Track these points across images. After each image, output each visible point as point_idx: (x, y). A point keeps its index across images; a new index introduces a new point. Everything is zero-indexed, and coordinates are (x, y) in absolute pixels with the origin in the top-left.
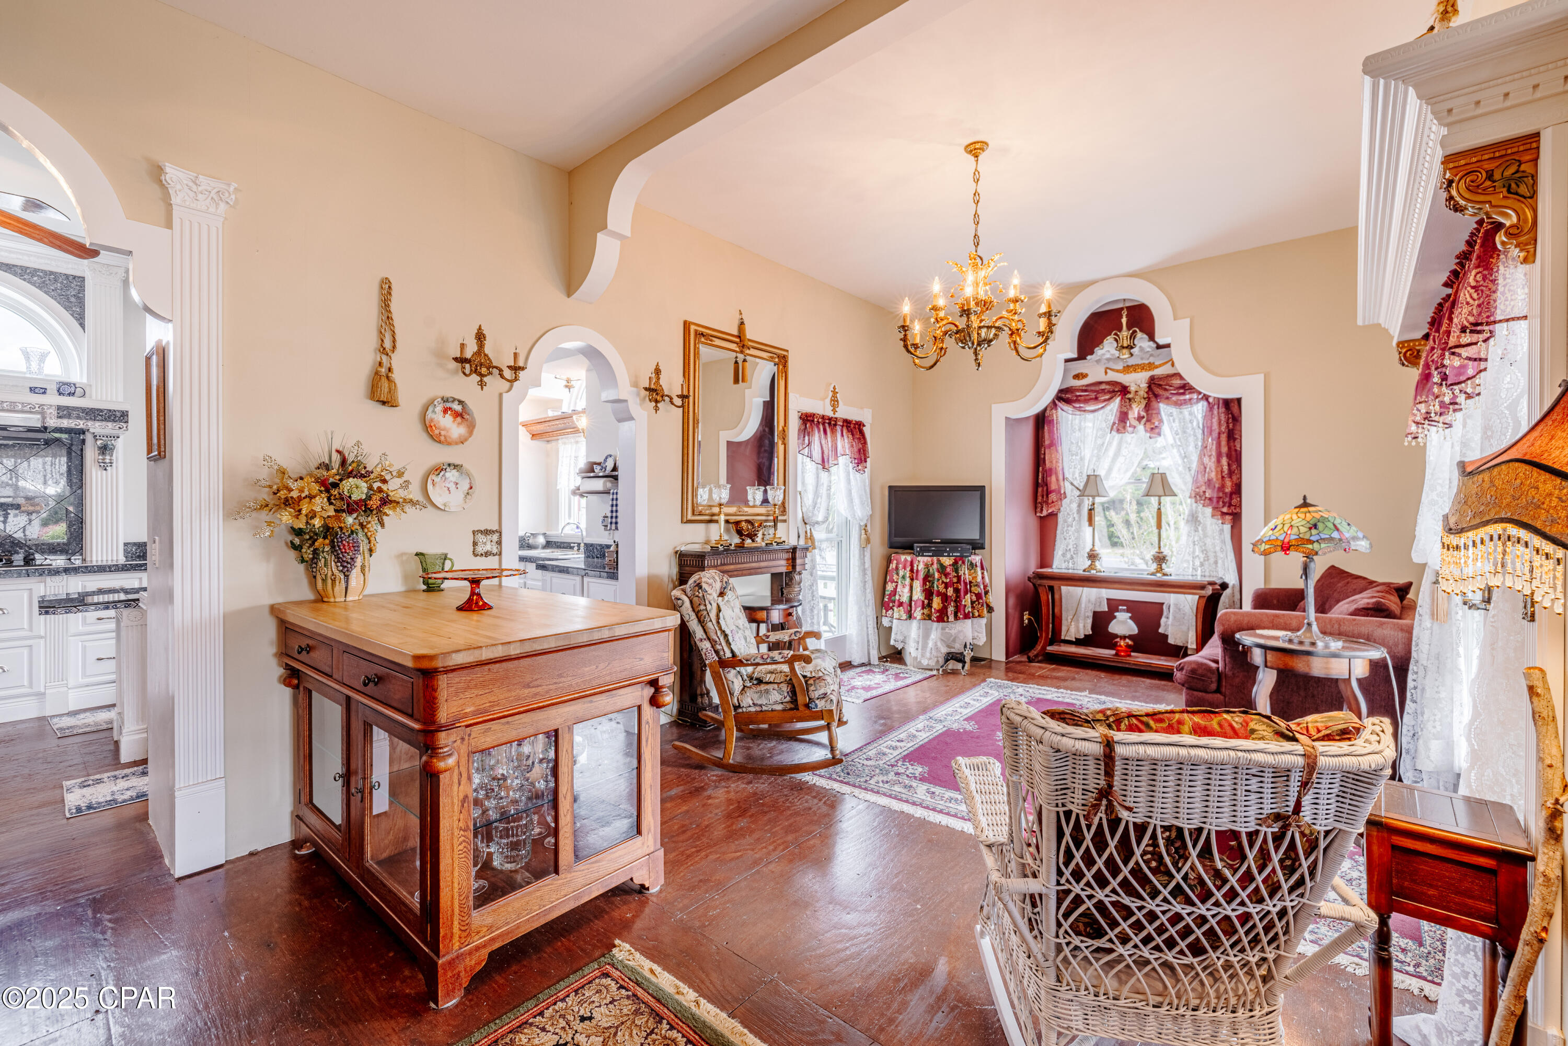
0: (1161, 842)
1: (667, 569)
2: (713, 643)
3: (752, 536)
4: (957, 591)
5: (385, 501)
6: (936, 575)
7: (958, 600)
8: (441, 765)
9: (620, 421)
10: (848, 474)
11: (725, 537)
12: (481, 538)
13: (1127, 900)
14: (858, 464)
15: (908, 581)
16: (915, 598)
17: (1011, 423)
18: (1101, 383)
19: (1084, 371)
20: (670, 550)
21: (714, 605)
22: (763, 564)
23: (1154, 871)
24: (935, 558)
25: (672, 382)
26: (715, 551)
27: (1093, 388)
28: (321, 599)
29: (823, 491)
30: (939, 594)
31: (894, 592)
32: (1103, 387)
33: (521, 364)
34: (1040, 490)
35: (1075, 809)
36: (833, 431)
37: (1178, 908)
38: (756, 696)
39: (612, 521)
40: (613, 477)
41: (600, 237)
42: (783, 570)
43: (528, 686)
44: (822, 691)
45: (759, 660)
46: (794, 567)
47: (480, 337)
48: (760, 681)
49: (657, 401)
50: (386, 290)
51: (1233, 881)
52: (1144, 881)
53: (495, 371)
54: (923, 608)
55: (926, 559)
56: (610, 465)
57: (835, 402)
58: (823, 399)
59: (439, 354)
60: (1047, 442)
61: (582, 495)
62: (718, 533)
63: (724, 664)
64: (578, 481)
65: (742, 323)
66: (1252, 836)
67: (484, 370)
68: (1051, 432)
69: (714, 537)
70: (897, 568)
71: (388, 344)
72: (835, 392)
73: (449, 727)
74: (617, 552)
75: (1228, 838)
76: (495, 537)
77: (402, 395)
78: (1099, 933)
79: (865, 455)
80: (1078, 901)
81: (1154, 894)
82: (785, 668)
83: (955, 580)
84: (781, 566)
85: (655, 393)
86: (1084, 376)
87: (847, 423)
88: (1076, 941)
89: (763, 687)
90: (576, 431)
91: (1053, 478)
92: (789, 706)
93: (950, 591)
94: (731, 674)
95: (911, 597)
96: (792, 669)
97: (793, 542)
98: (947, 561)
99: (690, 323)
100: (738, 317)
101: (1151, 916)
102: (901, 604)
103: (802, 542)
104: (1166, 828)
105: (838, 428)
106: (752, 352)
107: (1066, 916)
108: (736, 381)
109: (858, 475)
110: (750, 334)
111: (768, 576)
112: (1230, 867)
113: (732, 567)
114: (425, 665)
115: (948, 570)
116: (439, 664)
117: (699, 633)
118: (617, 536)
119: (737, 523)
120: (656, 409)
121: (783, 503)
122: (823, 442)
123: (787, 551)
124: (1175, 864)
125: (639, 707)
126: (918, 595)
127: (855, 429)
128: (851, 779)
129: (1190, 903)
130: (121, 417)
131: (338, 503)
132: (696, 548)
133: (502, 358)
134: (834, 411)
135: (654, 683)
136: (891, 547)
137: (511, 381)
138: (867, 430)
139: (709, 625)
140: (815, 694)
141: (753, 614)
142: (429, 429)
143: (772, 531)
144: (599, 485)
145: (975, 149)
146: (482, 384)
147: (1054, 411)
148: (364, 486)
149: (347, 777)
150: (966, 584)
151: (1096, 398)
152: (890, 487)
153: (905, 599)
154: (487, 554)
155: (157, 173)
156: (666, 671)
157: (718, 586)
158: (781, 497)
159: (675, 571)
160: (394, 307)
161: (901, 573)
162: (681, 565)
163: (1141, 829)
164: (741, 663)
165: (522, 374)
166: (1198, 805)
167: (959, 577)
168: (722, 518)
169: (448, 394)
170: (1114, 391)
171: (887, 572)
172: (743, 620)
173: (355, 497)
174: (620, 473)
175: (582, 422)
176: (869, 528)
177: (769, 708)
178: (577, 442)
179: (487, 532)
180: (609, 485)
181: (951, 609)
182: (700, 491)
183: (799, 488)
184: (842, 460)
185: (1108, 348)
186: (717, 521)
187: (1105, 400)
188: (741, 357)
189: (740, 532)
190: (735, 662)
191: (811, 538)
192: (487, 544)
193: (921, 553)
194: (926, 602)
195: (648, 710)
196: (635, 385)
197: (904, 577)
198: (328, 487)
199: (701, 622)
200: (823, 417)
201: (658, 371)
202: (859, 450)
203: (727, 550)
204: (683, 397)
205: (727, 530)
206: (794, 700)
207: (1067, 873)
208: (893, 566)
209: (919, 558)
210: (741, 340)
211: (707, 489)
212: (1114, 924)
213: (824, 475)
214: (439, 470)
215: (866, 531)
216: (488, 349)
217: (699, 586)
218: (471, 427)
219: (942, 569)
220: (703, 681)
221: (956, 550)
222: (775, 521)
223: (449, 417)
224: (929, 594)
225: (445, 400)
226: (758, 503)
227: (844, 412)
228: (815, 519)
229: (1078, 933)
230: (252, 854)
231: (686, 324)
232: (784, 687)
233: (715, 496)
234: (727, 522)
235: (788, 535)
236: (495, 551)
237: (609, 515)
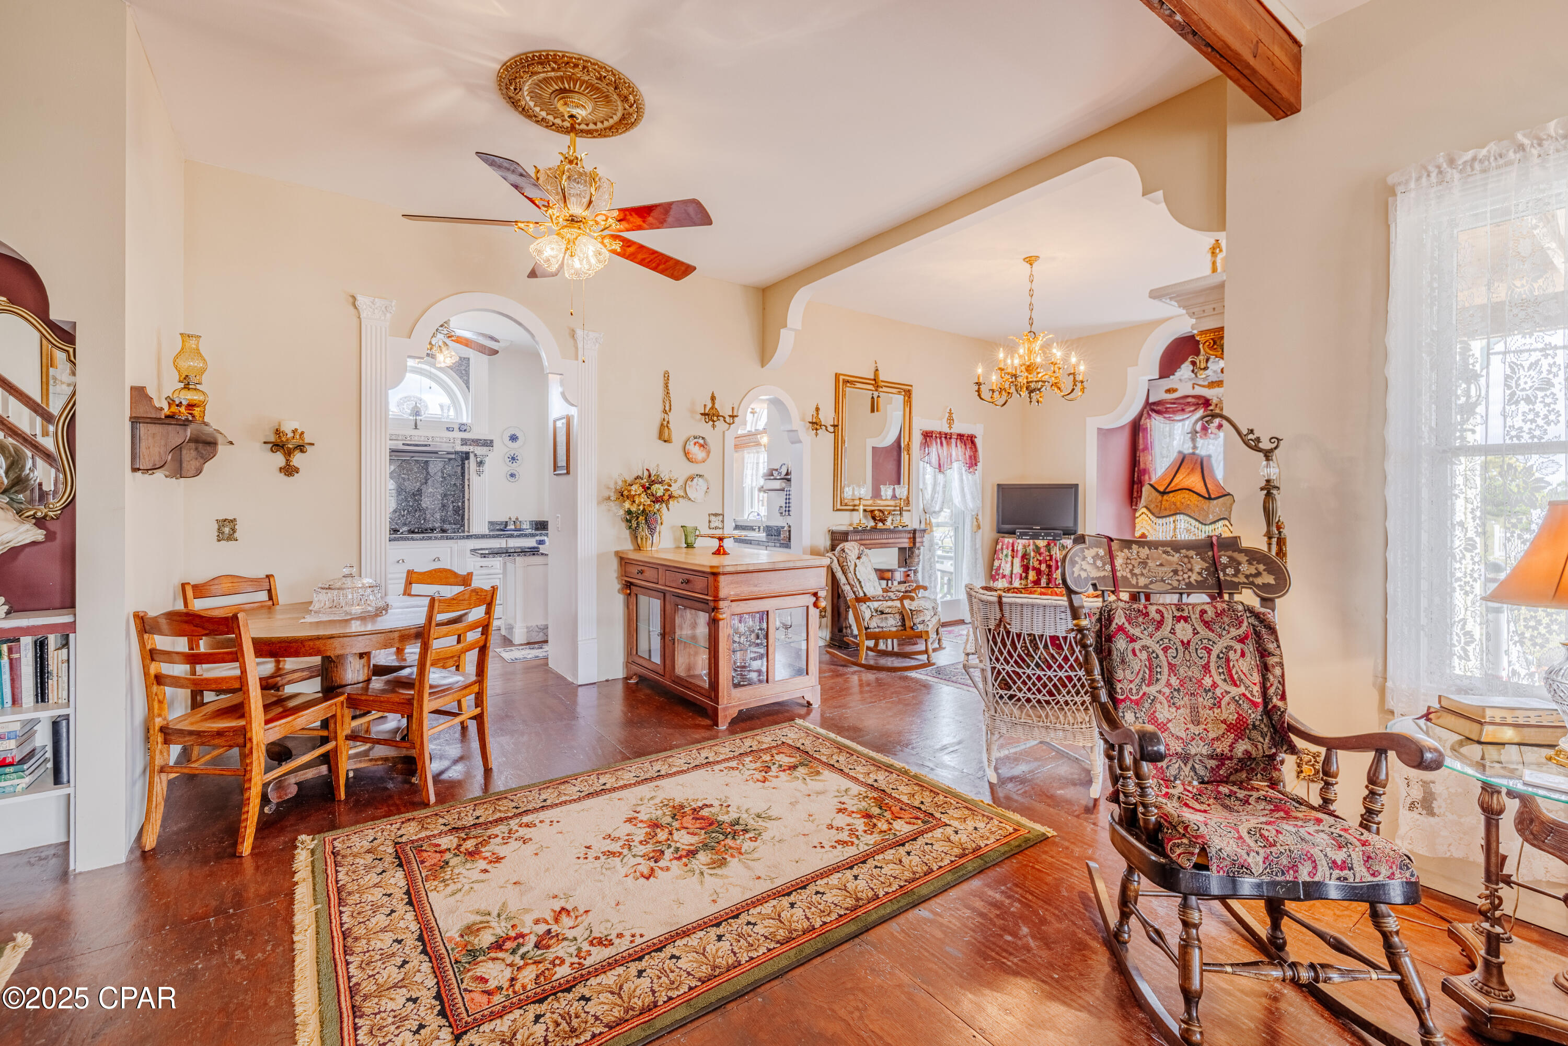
0: (1027, 642)
1: (824, 542)
2: (852, 586)
3: (883, 521)
4: (1049, 567)
5: (670, 497)
6: (1032, 554)
7: (1049, 575)
8: (721, 617)
9: (793, 443)
10: (961, 475)
11: (863, 521)
12: (713, 518)
13: (1017, 670)
14: (969, 467)
15: (1010, 558)
16: (1015, 572)
17: (1104, 434)
18: (1188, 396)
19: (1175, 386)
20: (826, 530)
21: (853, 563)
22: (890, 541)
23: (1026, 655)
24: (1031, 541)
25: (827, 416)
26: (856, 531)
27: (1181, 401)
28: (639, 548)
29: (940, 489)
30: (1034, 568)
31: (999, 567)
32: (1190, 400)
33: (735, 414)
34: (1135, 486)
35: (992, 627)
36: (948, 444)
37: (1039, 672)
38: (879, 621)
39: (786, 510)
40: (787, 479)
41: (783, 332)
42: (907, 545)
43: (756, 586)
44: (921, 619)
45: (881, 598)
46: (914, 543)
47: (713, 398)
48: (882, 613)
49: (817, 429)
50: (667, 377)
51: (1060, 660)
52: (1024, 661)
53: (721, 419)
54: (1021, 579)
55: (1024, 541)
56: (784, 471)
57: (950, 420)
58: (941, 419)
59: (693, 412)
60: (1141, 447)
61: (765, 492)
62: (859, 519)
63: (858, 600)
64: (762, 482)
65: (877, 370)
66: (1065, 638)
67: (715, 418)
68: (1145, 438)
69: (856, 521)
70: (1002, 549)
71: (667, 409)
72: (950, 413)
73: (724, 599)
74: (790, 531)
75: (1054, 639)
76: (721, 518)
77: (674, 437)
78: (1010, 688)
79: (975, 460)
80: (999, 673)
81: (1028, 666)
82: (898, 604)
83: (1048, 558)
84: (905, 543)
85: (816, 425)
86: (1174, 390)
87: (960, 436)
88: (1001, 692)
89: (884, 616)
90: (758, 444)
91: (1147, 477)
92: (900, 628)
93: (1043, 567)
94: (863, 607)
95: (1012, 571)
96: (902, 604)
97: (915, 525)
98: (1041, 543)
99: (840, 374)
100: (874, 365)
101: (1029, 677)
102: (1004, 576)
103: (923, 526)
104: (1029, 635)
105: (953, 441)
106: (885, 389)
107: (996, 681)
108: (873, 411)
109: (970, 476)
110: (882, 377)
111: (897, 549)
112: (1058, 653)
113: (868, 542)
114: (715, 570)
115: (1042, 550)
116: (721, 570)
117: (843, 580)
118: (790, 520)
119: (872, 511)
120: (817, 435)
121: (908, 498)
122: (940, 452)
123: (909, 532)
124: (1035, 651)
125: (808, 607)
126: (1018, 569)
127: (968, 440)
128: (940, 676)
129: (1043, 670)
130: (488, 444)
131: (651, 498)
132: (844, 528)
133: (725, 411)
134: (950, 427)
135: (815, 594)
136: (999, 532)
137: (730, 424)
138: (978, 441)
139: (850, 575)
140: (917, 621)
141: (883, 574)
142: (686, 454)
143: (898, 518)
144: (777, 484)
145: (1030, 261)
146: (714, 426)
147: (1148, 421)
148: (662, 488)
149: (663, 635)
150: (1057, 562)
151: (1183, 410)
152: (999, 485)
153: (1007, 572)
154: (716, 528)
155: (573, 334)
156: (822, 589)
157: (856, 552)
158: (905, 493)
159: (828, 543)
160: (670, 388)
161: (1005, 552)
162: (832, 540)
163: (1019, 636)
164: (869, 599)
165: (736, 419)
166: (1041, 625)
167: (1051, 556)
168: (861, 508)
169: (697, 434)
170: (1198, 404)
171: (995, 552)
172: (874, 576)
173: (658, 495)
174: (793, 477)
175: (764, 440)
176: (980, 517)
177: (888, 629)
178: (758, 452)
179: (716, 515)
180: (784, 485)
181: (1044, 581)
182: (846, 489)
183: (921, 486)
184: (955, 465)
185: (1185, 370)
186: (857, 510)
187: (1190, 412)
188: (876, 394)
189: (874, 518)
190: (865, 599)
191: (930, 524)
192: (716, 522)
193: (1021, 536)
194: (1024, 575)
195: (812, 609)
196: (803, 420)
197: (1006, 556)
198: (646, 489)
199: (844, 573)
200: (940, 433)
201: (817, 409)
202: (970, 457)
203: (865, 531)
204: (834, 426)
205: (865, 517)
206: (904, 625)
207: (993, 659)
208: (999, 547)
209: (1019, 541)
210: (876, 383)
211: (851, 488)
212: (1015, 683)
213: (940, 477)
214: (692, 479)
215: (977, 519)
216: (717, 406)
217: (843, 550)
218: (708, 453)
219: (1037, 550)
220: (847, 618)
221: (1047, 535)
222: (901, 510)
223: (697, 447)
224: (1026, 568)
225: (695, 438)
226: (889, 497)
227: (958, 428)
228: (932, 509)
229: (1002, 689)
230: (607, 681)
231: (837, 376)
232: (897, 616)
233: (856, 493)
234: (865, 511)
235: (911, 520)
236: (720, 526)
237: (784, 505)
